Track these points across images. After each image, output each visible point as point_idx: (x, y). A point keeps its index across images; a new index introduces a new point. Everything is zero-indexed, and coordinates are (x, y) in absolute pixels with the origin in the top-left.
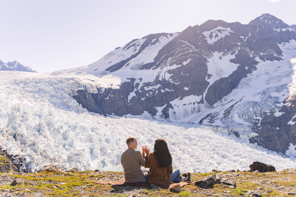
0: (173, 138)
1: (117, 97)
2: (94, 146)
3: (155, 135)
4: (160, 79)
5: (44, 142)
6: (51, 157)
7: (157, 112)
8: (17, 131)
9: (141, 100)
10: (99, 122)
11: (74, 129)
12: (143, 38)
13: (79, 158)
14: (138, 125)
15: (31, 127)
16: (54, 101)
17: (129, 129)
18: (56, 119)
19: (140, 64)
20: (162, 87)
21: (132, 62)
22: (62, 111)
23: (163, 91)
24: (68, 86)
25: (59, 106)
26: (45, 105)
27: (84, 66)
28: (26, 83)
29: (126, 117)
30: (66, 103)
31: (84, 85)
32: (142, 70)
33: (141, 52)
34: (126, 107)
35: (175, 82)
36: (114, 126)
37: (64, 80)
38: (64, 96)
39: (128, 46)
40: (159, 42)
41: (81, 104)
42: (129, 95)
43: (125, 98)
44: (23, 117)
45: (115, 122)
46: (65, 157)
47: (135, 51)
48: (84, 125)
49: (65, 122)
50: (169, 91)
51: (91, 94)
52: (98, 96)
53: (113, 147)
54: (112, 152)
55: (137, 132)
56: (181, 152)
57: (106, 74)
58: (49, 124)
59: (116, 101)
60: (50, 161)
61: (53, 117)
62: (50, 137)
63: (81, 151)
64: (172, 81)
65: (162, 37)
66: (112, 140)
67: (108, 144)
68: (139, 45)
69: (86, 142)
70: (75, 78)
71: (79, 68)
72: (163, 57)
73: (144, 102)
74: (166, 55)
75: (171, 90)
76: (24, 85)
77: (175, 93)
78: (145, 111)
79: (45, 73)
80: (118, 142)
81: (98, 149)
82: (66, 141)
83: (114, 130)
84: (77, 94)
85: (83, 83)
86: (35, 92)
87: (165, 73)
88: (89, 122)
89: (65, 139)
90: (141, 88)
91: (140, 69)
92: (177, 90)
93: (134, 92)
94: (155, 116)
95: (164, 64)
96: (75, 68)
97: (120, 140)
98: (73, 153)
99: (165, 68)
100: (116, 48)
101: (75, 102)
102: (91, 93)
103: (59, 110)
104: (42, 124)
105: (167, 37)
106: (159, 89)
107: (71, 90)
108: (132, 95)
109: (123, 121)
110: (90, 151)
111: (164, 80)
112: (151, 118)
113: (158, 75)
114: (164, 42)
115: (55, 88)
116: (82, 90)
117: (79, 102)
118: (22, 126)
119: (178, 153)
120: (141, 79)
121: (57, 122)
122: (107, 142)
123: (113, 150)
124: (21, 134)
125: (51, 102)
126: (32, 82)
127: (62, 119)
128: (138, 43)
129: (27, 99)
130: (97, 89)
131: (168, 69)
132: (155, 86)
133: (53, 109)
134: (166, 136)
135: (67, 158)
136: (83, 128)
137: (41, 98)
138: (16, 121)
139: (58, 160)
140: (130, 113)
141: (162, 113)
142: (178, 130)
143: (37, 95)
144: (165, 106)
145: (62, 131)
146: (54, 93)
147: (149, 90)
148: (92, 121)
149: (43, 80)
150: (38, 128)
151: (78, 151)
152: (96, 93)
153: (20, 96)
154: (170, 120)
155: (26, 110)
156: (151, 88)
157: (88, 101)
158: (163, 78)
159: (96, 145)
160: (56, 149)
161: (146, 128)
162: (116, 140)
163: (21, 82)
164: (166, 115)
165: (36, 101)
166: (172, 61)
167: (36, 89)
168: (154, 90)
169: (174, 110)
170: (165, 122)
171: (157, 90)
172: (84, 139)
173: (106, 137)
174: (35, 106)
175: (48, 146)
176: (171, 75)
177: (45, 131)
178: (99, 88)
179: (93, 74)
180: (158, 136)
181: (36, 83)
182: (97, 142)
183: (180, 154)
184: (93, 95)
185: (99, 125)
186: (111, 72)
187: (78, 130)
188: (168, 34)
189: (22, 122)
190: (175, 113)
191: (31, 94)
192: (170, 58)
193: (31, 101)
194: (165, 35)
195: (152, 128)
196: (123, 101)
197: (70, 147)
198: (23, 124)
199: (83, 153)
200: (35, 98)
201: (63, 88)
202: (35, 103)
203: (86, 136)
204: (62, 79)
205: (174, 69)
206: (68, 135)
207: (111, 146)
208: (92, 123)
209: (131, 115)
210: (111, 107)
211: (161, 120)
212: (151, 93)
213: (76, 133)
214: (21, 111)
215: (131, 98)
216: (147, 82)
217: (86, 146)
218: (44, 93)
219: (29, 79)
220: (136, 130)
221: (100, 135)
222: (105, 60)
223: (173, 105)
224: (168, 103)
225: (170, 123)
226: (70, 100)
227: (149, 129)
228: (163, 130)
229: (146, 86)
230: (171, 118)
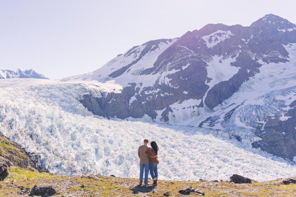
0: (172, 141)
1: (119, 101)
2: (98, 147)
3: (155, 138)
4: (160, 83)
5: (55, 142)
6: (62, 156)
7: (157, 115)
8: (33, 131)
9: (141, 103)
10: (104, 124)
11: (81, 130)
12: (143, 45)
13: (86, 157)
14: (139, 128)
15: (45, 128)
16: (63, 105)
17: (130, 131)
18: (65, 121)
19: (140, 69)
20: (161, 91)
21: (133, 68)
22: (70, 113)
23: (162, 95)
24: (76, 92)
25: (68, 110)
26: (56, 108)
27: (89, 73)
28: (40, 89)
29: (127, 120)
30: (74, 107)
31: (90, 90)
32: (142, 75)
33: (141, 58)
34: (128, 110)
35: (174, 86)
36: (116, 128)
37: (72, 86)
38: (72, 100)
39: (129, 53)
40: (159, 48)
41: (87, 108)
42: (130, 99)
43: (126, 102)
44: (38, 119)
45: (117, 125)
46: (73, 156)
47: (135, 57)
48: (90, 127)
49: (73, 124)
50: (168, 95)
51: (96, 99)
52: (102, 101)
53: (115, 147)
54: (115, 152)
55: (138, 134)
56: (181, 154)
57: (109, 79)
58: (60, 126)
59: (118, 105)
60: (61, 159)
61: (63, 119)
62: (60, 137)
63: (87, 151)
64: (171, 85)
65: (161, 43)
66: (115, 141)
67: (111, 144)
68: (139, 52)
69: (92, 142)
70: (82, 84)
71: (84, 74)
72: (162, 62)
73: (144, 105)
74: (165, 60)
75: (171, 94)
76: (39, 91)
77: (175, 97)
78: (145, 114)
79: (56, 80)
80: (121, 143)
81: (102, 149)
82: (74, 141)
83: (117, 132)
84: (83, 99)
85: (89, 88)
86: (47, 97)
87: (164, 78)
88: (94, 124)
89: (73, 139)
90: (141, 92)
91: (140, 75)
92: (176, 94)
93: (134, 96)
94: (155, 119)
95: (164, 69)
96: (81, 75)
97: (122, 141)
98: (80, 152)
99: (164, 73)
100: (118, 55)
101: (81, 106)
102: (95, 97)
103: (68, 113)
104: (54, 126)
105: (167, 43)
106: (159, 93)
107: (78, 95)
108: (133, 99)
109: (125, 123)
110: (95, 151)
111: (164, 84)
112: (152, 121)
113: (157, 80)
114: (163, 47)
115: (64, 93)
116: (88, 94)
117: (85, 106)
118: (38, 127)
119: (178, 156)
120: (141, 84)
121: (66, 124)
122: (111, 143)
123: (116, 151)
124: (37, 134)
125: (61, 106)
126: (45, 88)
127: (70, 121)
128: (138, 50)
129: (41, 103)
130: (101, 94)
131: (167, 74)
132: (154, 90)
133: (63, 112)
134: (166, 138)
135: (75, 157)
136: (89, 129)
137: (52, 102)
138: (32, 123)
139: (67, 158)
140: (131, 117)
141: (162, 117)
142: (177, 133)
143: (49, 100)
144: (165, 109)
145: (71, 132)
146: (63, 98)
147: (149, 94)
148: (96, 123)
149: (54, 86)
150: (50, 129)
151: (85, 151)
152: (100, 97)
153: (35, 100)
154: (170, 123)
155: (40, 113)
156: (151, 92)
157: (93, 105)
158: (163, 83)
159: (100, 146)
160: (66, 148)
161: (147, 130)
162: (119, 141)
163: (35, 88)
164: (165, 118)
165: (48, 105)
166: (171, 65)
167: (48, 94)
168: (154, 94)
169: (173, 113)
170: (165, 125)
171: (156, 94)
172: (90, 140)
173: (109, 138)
174: (48, 109)
175: (59, 145)
176: (171, 79)
177: (56, 132)
178: (102, 93)
179: (97, 80)
180: (158, 138)
181: (48, 89)
182: (101, 143)
183: (180, 157)
184: (97, 99)
185: (103, 127)
186: (113, 77)
187: (84, 132)
188: (167, 40)
189: (37, 124)
190: (174, 116)
191: (44, 99)
192: (170, 63)
193: (44, 105)
194: (164, 41)
195: (152, 131)
196: (125, 104)
197: (78, 146)
198: (38, 125)
199: (90, 153)
200: (47, 102)
201: (71, 93)
202: (48, 107)
203: (91, 137)
204: (70, 85)
205: (173, 74)
206: (76, 135)
207: (114, 147)
208: (97, 125)
209: (132, 118)
210: (114, 110)
211: (161, 123)
212: (151, 97)
213: (83, 134)
214: (37, 114)
215: (133, 102)
216: (147, 87)
217: (92, 146)
218: (55, 98)
219: (42, 85)
220: (137, 133)
221: (103, 136)
222: (108, 66)
223: (173, 109)
224: (168, 106)
225: (170, 127)
226: (77, 104)
227: (149, 131)
228: (163, 132)
229: (146, 91)
230: (171, 121)
